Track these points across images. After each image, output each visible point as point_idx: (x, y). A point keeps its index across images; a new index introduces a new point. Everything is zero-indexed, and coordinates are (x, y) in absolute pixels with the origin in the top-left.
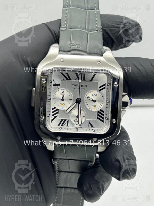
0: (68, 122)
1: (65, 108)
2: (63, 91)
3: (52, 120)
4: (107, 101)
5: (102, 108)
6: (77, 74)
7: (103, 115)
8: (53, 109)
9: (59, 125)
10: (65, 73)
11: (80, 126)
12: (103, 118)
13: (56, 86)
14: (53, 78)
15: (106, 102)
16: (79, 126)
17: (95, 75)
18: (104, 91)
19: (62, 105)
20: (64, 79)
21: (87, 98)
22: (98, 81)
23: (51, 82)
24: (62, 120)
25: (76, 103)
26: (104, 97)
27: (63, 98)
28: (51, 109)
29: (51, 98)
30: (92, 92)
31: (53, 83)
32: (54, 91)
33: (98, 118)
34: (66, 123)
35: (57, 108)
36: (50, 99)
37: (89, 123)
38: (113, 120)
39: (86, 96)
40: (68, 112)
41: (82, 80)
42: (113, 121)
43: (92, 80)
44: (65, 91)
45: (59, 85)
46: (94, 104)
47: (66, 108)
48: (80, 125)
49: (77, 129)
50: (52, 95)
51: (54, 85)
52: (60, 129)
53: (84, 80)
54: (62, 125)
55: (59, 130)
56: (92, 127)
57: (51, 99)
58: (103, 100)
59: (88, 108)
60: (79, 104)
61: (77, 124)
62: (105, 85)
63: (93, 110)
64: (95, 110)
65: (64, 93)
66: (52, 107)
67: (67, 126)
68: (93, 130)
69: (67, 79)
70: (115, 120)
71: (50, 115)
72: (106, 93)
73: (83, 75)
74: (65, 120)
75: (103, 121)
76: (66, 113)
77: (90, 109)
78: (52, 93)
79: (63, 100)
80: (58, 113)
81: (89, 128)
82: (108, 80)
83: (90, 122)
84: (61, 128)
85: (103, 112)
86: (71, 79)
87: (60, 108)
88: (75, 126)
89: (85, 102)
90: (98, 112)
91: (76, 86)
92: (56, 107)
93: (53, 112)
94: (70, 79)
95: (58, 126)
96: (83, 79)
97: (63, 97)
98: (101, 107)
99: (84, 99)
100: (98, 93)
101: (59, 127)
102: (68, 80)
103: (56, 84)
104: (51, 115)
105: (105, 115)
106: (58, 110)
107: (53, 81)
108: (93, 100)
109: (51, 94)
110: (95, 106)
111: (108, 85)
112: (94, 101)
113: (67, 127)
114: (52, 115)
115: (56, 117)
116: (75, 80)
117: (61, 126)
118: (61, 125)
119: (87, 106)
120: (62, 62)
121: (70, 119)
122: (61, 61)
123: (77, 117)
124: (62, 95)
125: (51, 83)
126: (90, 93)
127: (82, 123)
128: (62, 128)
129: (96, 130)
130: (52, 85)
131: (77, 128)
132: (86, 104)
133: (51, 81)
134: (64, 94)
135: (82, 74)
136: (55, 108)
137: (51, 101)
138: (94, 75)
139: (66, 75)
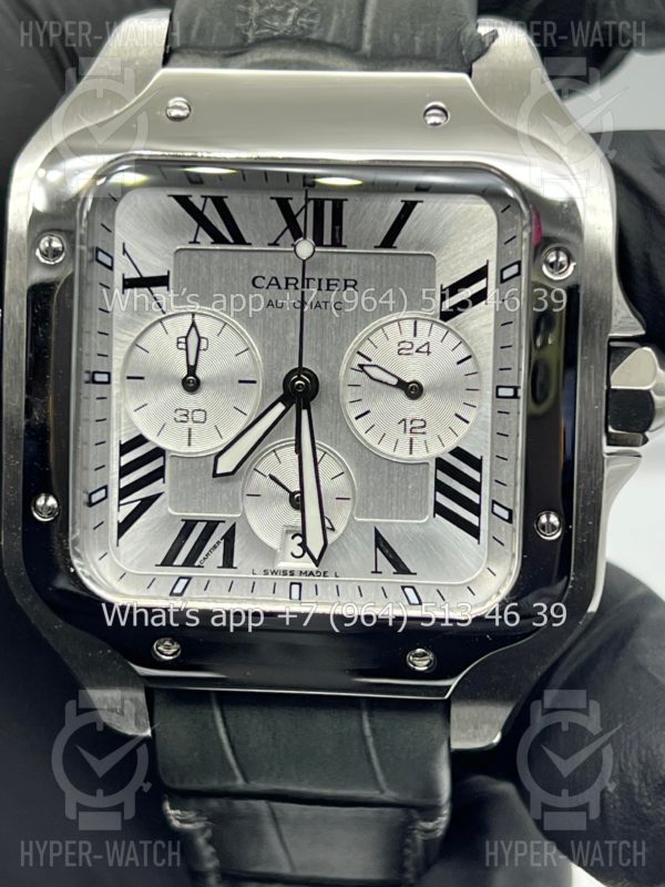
0: (229, 538)
1: (206, 444)
2: (193, 325)
3: (123, 527)
4: (502, 392)
5: (465, 438)
6: (284, 205)
7: (476, 487)
8: (124, 449)
9: (168, 561)
10: (206, 197)
11: (317, 563)
12: (475, 509)
13: (146, 289)
14: (120, 235)
15: (498, 397)
16: (311, 566)
17: (414, 204)
18: (480, 321)
19: (190, 423)
20: (195, 242)
21: (361, 366)
22: (438, 248)
23: (107, 261)
24: (189, 526)
25: (280, 408)
26: (481, 364)
27: (192, 370)
28: (116, 451)
29: (109, 374)
30: (392, 330)
31: (123, 269)
32: (127, 324)
33: (440, 510)
34: (215, 547)
35: (156, 440)
36: (104, 378)
37: (381, 543)
38: (544, 519)
39: (349, 358)
40: (225, 465)
41: (318, 241)
42: (543, 527)
43: (388, 241)
44: (206, 326)
45: (162, 281)
46: (414, 409)
47: (218, 444)
48: (316, 557)
49: (295, 588)
50: (116, 349)
51: (129, 284)
52: (178, 590)
53: (337, 242)
54: (189, 562)
55: (172, 594)
56: (401, 568)
57: (109, 382)
58: (472, 382)
59: (371, 439)
60: (304, 413)
61: (299, 551)
62: (481, 274)
63: (402, 454)
64: (420, 454)
65: (200, 338)
66: (120, 435)
67: (228, 561)
68: (409, 592)
69: (218, 238)
70: (554, 519)
71: (106, 487)
72: (491, 329)
73: (328, 207)
74: (211, 526)
75: (474, 531)
76: (215, 475)
77: (386, 449)
78: (116, 335)
79: (191, 384)
80: (158, 474)
81: (376, 578)
82: (505, 241)
83: (383, 538)
84: (184, 582)
85: (476, 464)
86: (247, 241)
87: (172, 442)
88: (282, 565)
89: (348, 395)
90: (441, 464)
91: (283, 284)
92: (147, 435)
93: (125, 471)
94: (239, 239)
95: (163, 564)
96: (327, 239)
97: (192, 363)
98: (461, 435)
99: (336, 374)
100: (439, 331)
101: (167, 571)
102: (227, 242)
103: (146, 274)
104: (114, 493)
105: (485, 489)
106: (158, 452)
107: (125, 252)
108: (401, 385)
109: (110, 348)
110: (414, 428)
111: (506, 274)
112: (413, 390)
113: (227, 573)
114: (124, 493)
115: (146, 504)
116: (275, 244)
117: (184, 565)
118: (180, 559)
119: (360, 426)
120: (178, 119)
121: (244, 516)
122: (174, 113)
123: (297, 502)
124: (187, 350)
125: (111, 268)
126: (378, 337)
127: (329, 542)
128: (189, 578)
129: (427, 594)
130: (118, 282)
131: (296, 578)
132: (353, 411)
133: (112, 258)
134: (203, 346)
135: (319, 205)
136: (140, 440)
137: (110, 391)
138: (409, 208)
139: (212, 214)
